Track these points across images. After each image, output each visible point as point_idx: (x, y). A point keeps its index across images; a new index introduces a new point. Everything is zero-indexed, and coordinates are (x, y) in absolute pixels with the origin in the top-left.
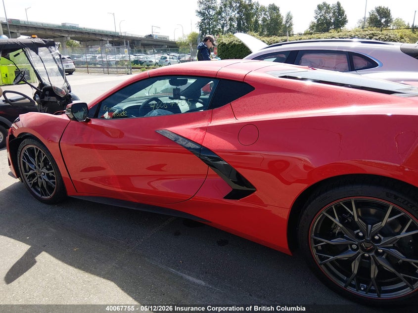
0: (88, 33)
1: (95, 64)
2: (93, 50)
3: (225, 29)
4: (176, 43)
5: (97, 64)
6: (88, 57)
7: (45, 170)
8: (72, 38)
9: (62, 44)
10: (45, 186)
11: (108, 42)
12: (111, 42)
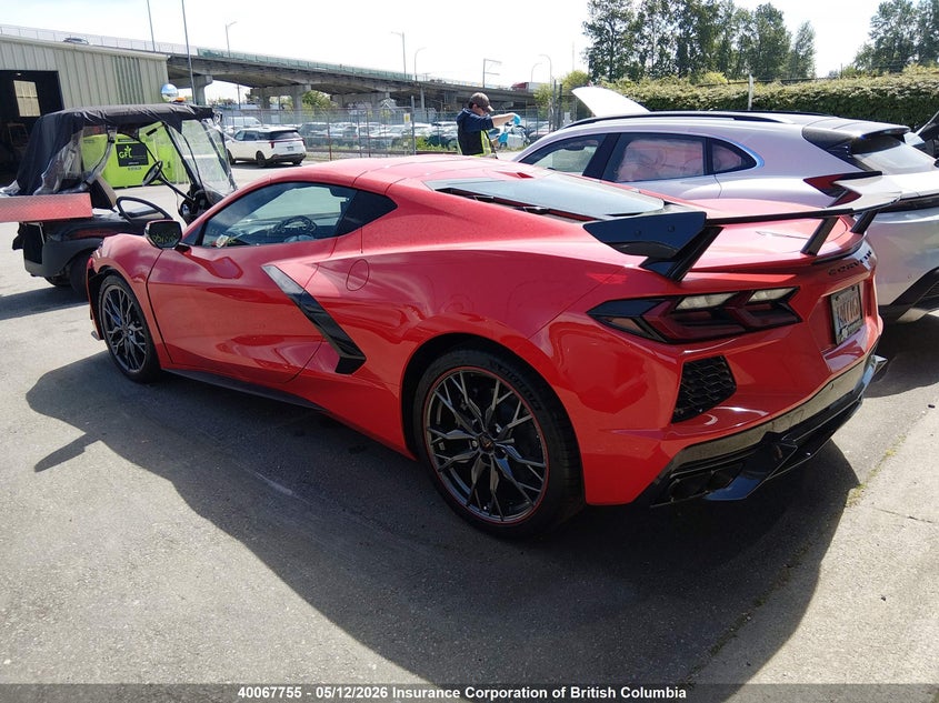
0: (349, 77)
1: (351, 144)
2: (354, 112)
3: (649, 63)
4: (533, 97)
5: (356, 143)
6: (338, 129)
7: (132, 327)
8: (314, 87)
9: (294, 101)
10: (133, 353)
11: (388, 95)
12: (393, 96)
